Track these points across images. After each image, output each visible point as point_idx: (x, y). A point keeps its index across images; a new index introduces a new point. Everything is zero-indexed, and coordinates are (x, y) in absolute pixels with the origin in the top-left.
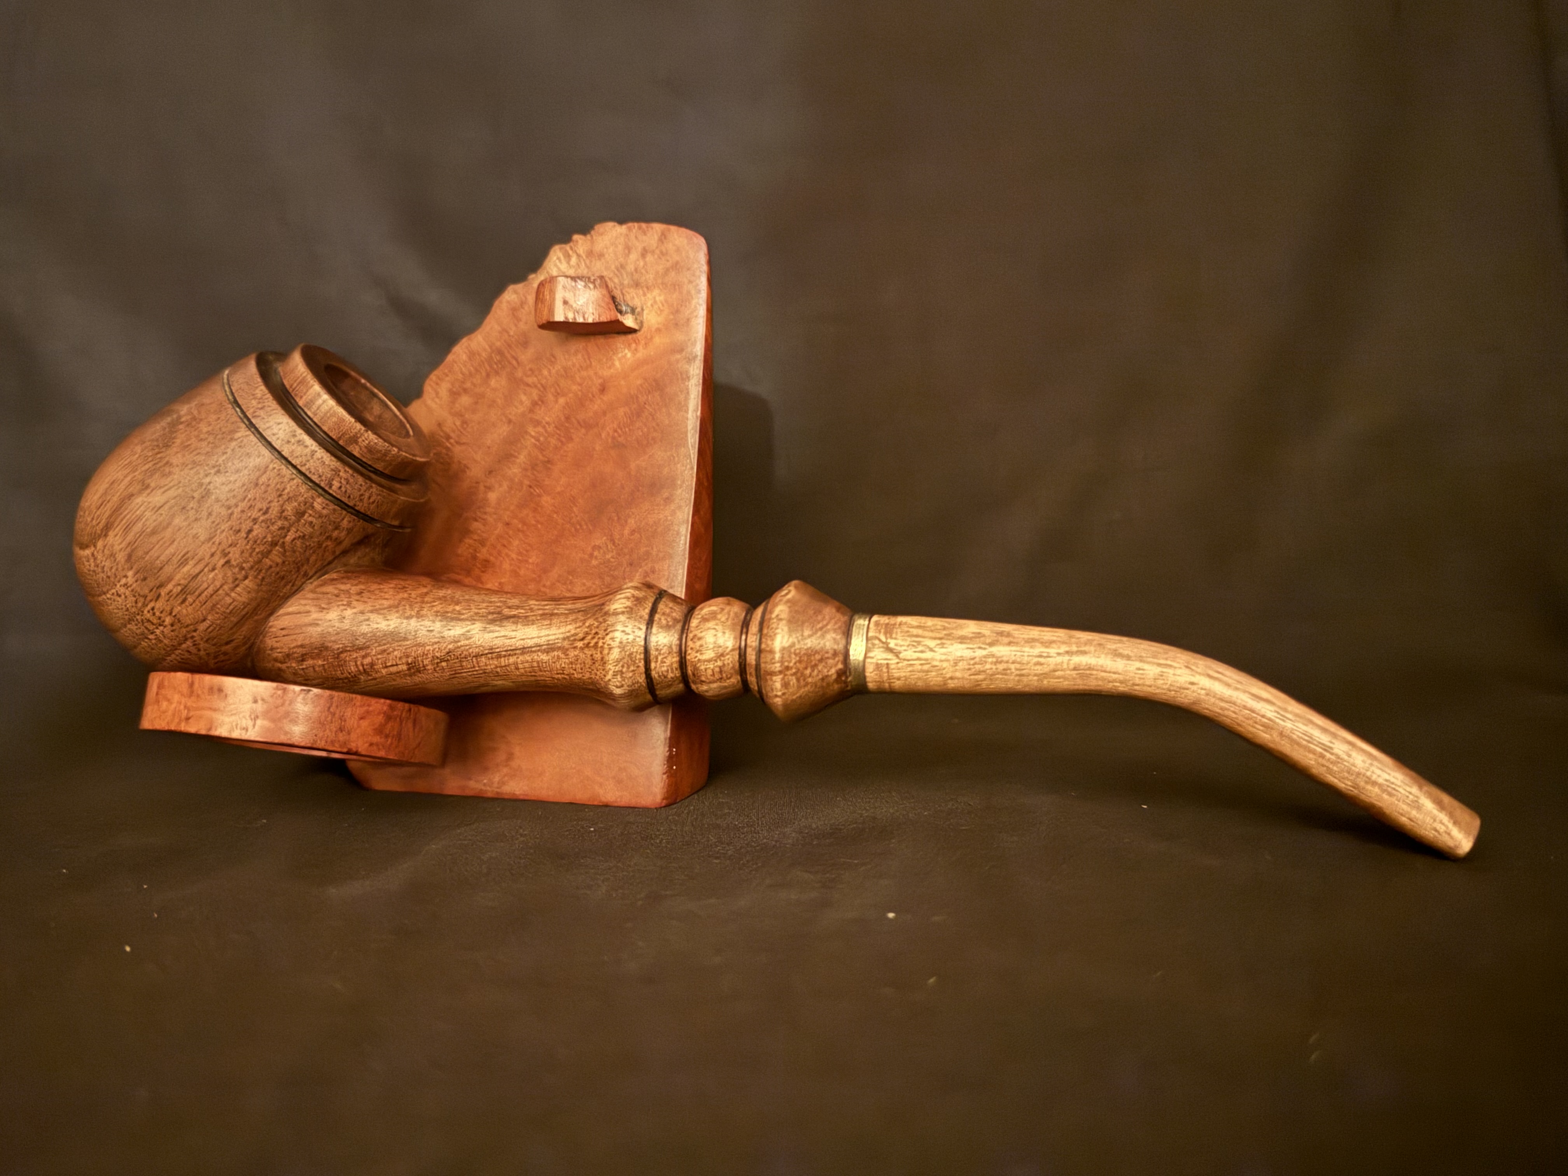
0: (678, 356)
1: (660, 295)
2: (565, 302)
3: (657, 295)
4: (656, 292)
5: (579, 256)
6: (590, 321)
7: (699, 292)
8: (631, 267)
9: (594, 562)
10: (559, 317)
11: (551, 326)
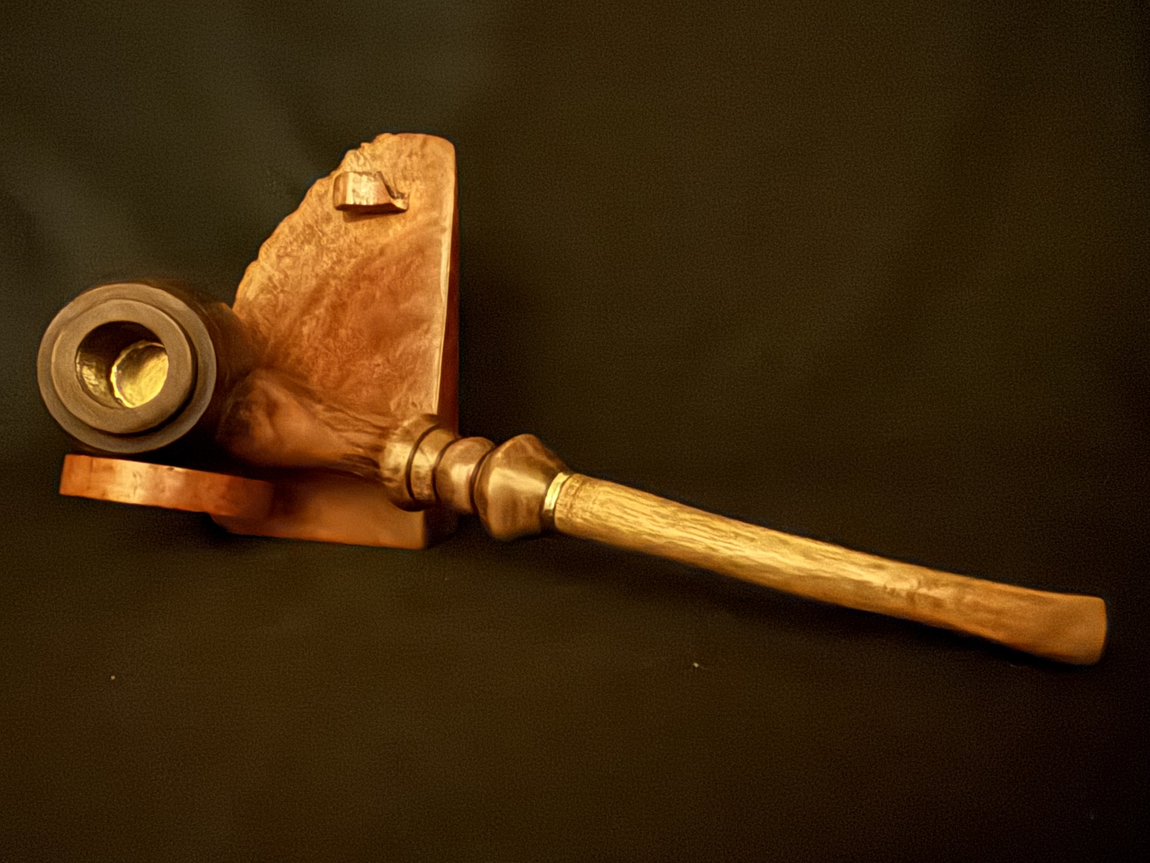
0: (434, 229)
1: (421, 185)
2: (354, 191)
3: (419, 185)
4: (418, 182)
5: (365, 158)
6: (371, 203)
7: (449, 182)
8: (401, 165)
9: (375, 376)
10: (350, 201)
11: (344, 208)
